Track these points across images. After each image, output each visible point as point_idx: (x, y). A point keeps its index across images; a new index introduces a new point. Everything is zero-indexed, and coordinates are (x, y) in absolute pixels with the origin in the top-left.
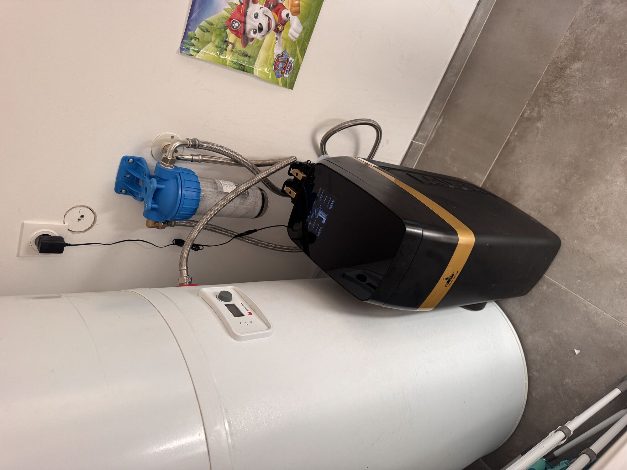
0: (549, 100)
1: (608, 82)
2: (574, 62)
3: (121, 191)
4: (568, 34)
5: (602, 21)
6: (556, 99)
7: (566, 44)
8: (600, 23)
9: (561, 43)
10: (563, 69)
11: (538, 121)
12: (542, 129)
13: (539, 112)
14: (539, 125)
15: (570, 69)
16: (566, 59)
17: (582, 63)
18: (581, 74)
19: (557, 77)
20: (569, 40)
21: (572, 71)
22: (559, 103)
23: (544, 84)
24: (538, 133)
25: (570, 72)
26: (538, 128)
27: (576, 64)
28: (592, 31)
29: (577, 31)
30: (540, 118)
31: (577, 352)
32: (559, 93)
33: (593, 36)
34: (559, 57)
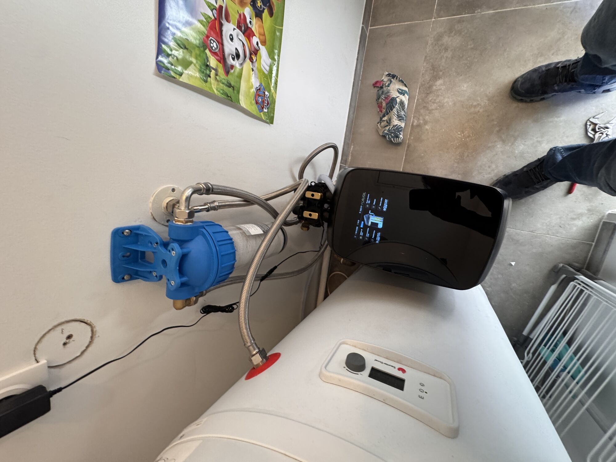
0: (428, 109)
1: (465, 86)
2: (436, 80)
3: (123, 278)
4: (425, 64)
5: (446, 49)
6: (433, 107)
7: (426, 71)
8: (445, 52)
9: (422, 71)
10: (430, 87)
11: (425, 125)
12: (430, 129)
13: (424, 120)
14: (427, 127)
15: (435, 86)
16: (430, 80)
17: (442, 80)
18: (444, 87)
19: (428, 93)
20: (427, 68)
21: (437, 86)
22: (436, 109)
23: (420, 100)
24: (428, 133)
25: (436, 87)
26: (427, 130)
27: (438, 82)
28: (441, 58)
29: (431, 61)
30: (426, 123)
31: (513, 263)
32: (434, 103)
33: (444, 60)
34: (425, 81)
